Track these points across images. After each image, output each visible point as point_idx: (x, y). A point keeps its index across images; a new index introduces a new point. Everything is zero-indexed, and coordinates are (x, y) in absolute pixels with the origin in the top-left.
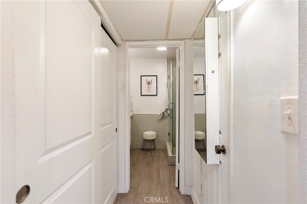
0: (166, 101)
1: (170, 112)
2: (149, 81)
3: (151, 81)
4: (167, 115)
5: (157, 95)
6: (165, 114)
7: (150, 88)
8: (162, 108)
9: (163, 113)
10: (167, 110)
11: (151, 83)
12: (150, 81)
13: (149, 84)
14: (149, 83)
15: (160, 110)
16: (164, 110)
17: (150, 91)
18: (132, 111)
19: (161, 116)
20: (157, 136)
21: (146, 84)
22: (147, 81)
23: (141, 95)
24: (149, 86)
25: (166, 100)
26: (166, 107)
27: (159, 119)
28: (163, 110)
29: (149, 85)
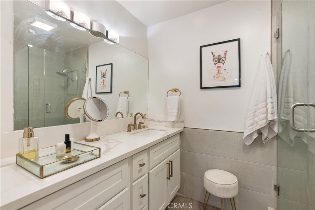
0: (269, 100)
1: (281, 130)
2: (219, 56)
3: (225, 54)
4: (270, 137)
5: (239, 86)
6: (265, 134)
7: (222, 71)
8: (256, 119)
9: (260, 133)
10: (270, 124)
11: (225, 58)
12: (222, 55)
13: (219, 62)
14: (219, 60)
15: (249, 122)
16: (263, 123)
17: (221, 79)
18: (183, 122)
19: (251, 138)
20: (241, 185)
21: (212, 63)
22: (214, 56)
23: (201, 88)
24: (219, 67)
25: (269, 95)
26: (270, 115)
27: (247, 144)
28: (260, 123)
29: (221, 65)
